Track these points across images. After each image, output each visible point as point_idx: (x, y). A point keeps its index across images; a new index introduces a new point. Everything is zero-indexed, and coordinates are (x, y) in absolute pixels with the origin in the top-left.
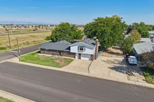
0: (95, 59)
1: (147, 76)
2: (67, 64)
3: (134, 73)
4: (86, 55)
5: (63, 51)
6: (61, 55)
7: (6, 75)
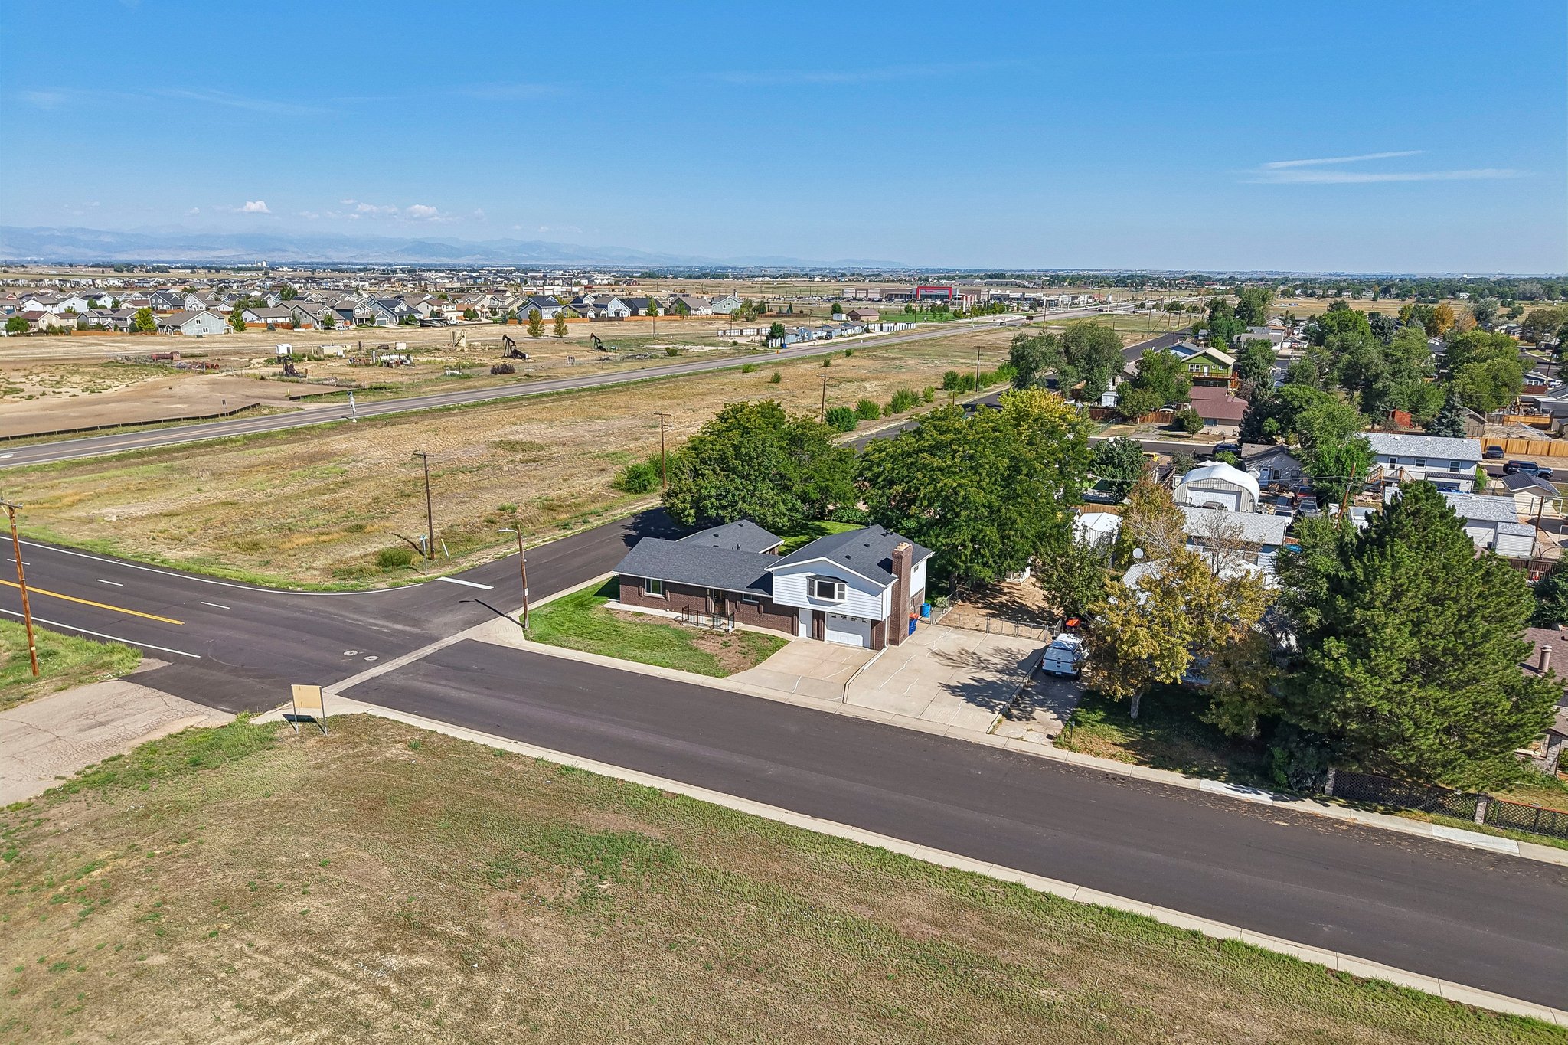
0: (895, 642)
2: (754, 664)
3: (1037, 714)
4: (848, 623)
6: (723, 614)
7: (508, 696)
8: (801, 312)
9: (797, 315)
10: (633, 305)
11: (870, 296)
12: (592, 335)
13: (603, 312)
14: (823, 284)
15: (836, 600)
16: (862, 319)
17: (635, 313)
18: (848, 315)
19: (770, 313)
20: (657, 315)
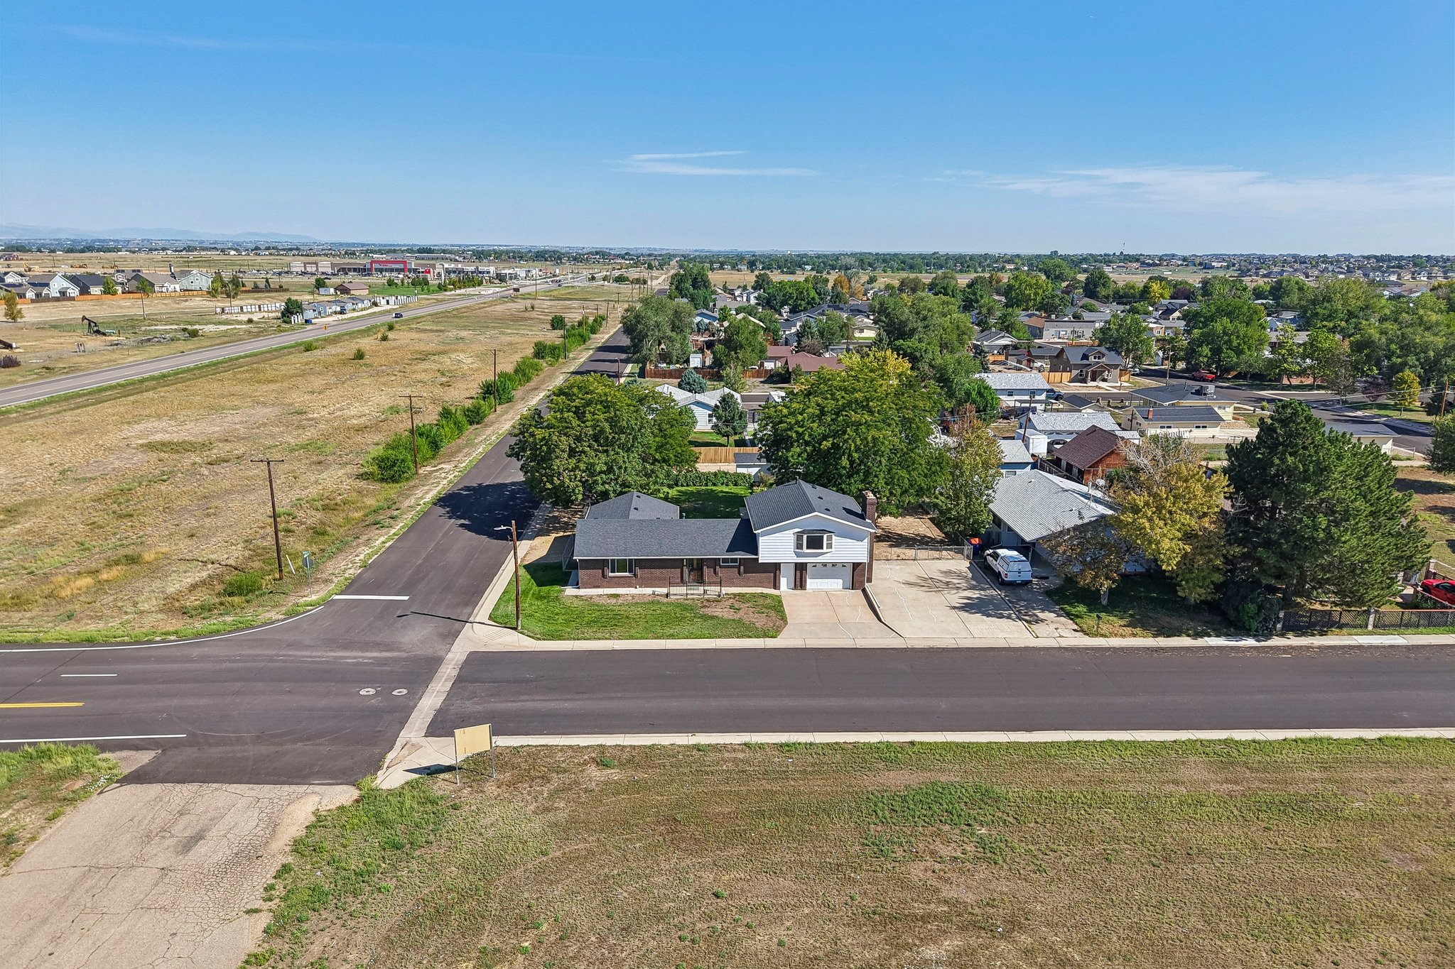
0: (870, 580)
1: (1077, 616)
3: (1041, 615)
4: (829, 570)
5: (714, 563)
6: (700, 581)
8: (281, 287)
9: (276, 290)
10: (83, 283)
11: (320, 270)
12: (84, 318)
13: (45, 291)
14: (240, 258)
15: (825, 550)
16: (352, 292)
17: (84, 291)
18: (336, 289)
19: (244, 289)
20: (115, 293)
